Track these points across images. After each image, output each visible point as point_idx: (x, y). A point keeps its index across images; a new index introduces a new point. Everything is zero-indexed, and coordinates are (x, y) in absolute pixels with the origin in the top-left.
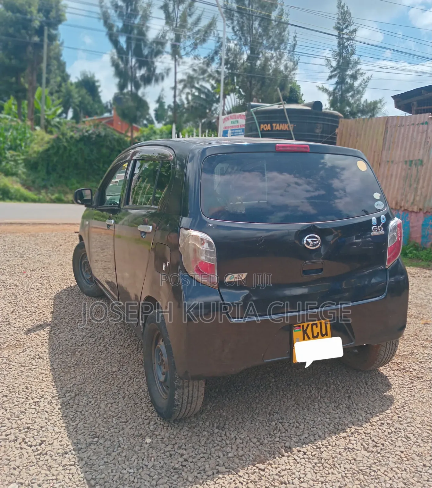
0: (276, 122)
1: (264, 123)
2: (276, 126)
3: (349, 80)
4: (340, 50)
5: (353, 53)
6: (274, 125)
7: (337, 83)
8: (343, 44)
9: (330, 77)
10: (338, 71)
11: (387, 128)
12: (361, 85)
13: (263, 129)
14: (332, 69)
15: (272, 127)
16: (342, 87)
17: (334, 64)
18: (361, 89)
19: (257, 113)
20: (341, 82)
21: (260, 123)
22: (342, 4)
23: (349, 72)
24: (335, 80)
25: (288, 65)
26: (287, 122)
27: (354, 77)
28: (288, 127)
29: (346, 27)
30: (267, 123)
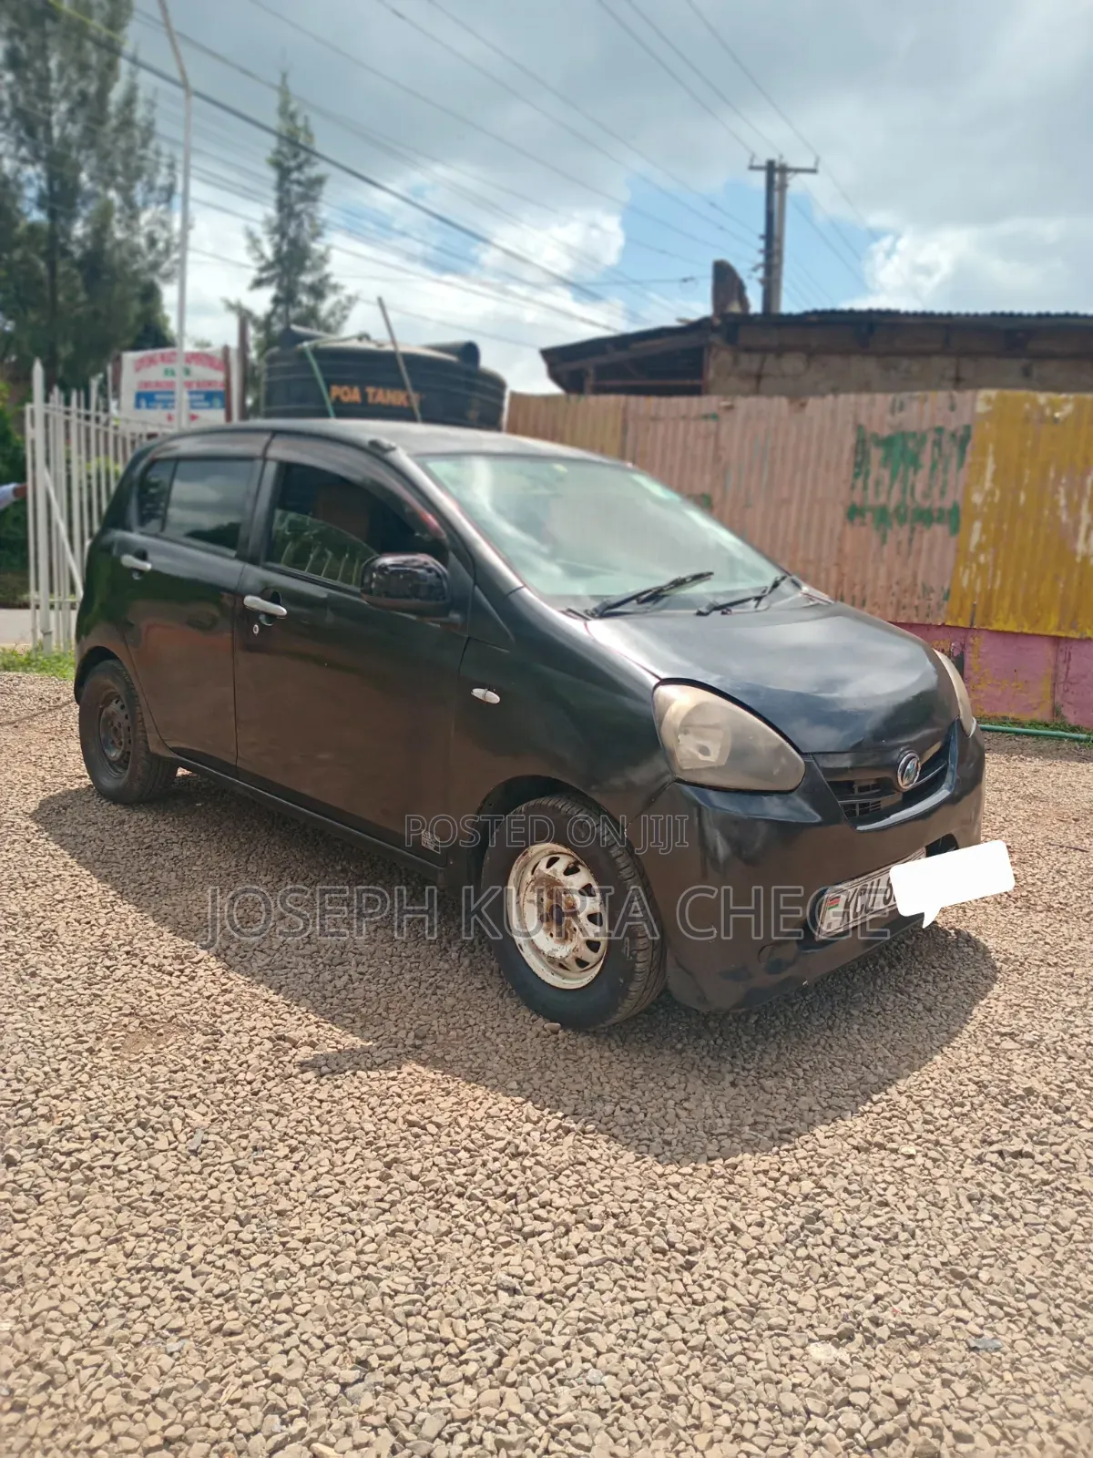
0: (377, 384)
1: (341, 383)
2: (375, 395)
3: (305, 299)
4: (281, 219)
5: (317, 234)
6: (370, 390)
7: (276, 300)
8: (291, 207)
9: (258, 283)
10: (277, 270)
11: (625, 422)
12: (332, 313)
13: (338, 398)
14: (263, 263)
15: (364, 395)
16: (287, 312)
17: (269, 251)
18: (332, 321)
19: (318, 353)
20: (286, 298)
21: (329, 384)
22: (292, 107)
23: (307, 279)
24: (269, 293)
25: (157, 235)
26: (401, 386)
27: (318, 291)
28: (408, 398)
29: (299, 168)
30: (351, 383)
